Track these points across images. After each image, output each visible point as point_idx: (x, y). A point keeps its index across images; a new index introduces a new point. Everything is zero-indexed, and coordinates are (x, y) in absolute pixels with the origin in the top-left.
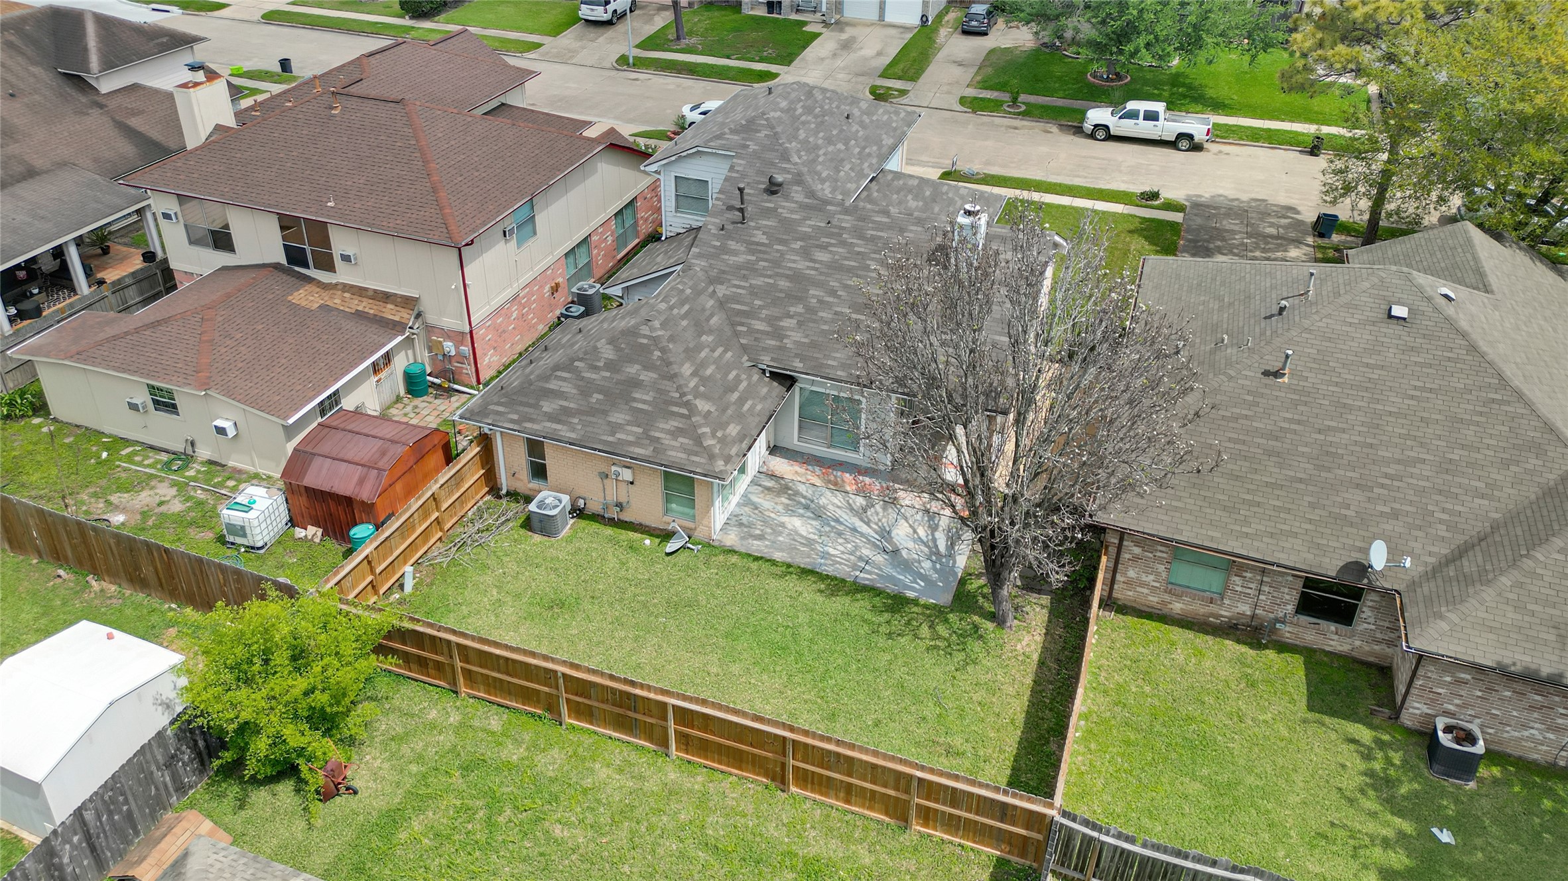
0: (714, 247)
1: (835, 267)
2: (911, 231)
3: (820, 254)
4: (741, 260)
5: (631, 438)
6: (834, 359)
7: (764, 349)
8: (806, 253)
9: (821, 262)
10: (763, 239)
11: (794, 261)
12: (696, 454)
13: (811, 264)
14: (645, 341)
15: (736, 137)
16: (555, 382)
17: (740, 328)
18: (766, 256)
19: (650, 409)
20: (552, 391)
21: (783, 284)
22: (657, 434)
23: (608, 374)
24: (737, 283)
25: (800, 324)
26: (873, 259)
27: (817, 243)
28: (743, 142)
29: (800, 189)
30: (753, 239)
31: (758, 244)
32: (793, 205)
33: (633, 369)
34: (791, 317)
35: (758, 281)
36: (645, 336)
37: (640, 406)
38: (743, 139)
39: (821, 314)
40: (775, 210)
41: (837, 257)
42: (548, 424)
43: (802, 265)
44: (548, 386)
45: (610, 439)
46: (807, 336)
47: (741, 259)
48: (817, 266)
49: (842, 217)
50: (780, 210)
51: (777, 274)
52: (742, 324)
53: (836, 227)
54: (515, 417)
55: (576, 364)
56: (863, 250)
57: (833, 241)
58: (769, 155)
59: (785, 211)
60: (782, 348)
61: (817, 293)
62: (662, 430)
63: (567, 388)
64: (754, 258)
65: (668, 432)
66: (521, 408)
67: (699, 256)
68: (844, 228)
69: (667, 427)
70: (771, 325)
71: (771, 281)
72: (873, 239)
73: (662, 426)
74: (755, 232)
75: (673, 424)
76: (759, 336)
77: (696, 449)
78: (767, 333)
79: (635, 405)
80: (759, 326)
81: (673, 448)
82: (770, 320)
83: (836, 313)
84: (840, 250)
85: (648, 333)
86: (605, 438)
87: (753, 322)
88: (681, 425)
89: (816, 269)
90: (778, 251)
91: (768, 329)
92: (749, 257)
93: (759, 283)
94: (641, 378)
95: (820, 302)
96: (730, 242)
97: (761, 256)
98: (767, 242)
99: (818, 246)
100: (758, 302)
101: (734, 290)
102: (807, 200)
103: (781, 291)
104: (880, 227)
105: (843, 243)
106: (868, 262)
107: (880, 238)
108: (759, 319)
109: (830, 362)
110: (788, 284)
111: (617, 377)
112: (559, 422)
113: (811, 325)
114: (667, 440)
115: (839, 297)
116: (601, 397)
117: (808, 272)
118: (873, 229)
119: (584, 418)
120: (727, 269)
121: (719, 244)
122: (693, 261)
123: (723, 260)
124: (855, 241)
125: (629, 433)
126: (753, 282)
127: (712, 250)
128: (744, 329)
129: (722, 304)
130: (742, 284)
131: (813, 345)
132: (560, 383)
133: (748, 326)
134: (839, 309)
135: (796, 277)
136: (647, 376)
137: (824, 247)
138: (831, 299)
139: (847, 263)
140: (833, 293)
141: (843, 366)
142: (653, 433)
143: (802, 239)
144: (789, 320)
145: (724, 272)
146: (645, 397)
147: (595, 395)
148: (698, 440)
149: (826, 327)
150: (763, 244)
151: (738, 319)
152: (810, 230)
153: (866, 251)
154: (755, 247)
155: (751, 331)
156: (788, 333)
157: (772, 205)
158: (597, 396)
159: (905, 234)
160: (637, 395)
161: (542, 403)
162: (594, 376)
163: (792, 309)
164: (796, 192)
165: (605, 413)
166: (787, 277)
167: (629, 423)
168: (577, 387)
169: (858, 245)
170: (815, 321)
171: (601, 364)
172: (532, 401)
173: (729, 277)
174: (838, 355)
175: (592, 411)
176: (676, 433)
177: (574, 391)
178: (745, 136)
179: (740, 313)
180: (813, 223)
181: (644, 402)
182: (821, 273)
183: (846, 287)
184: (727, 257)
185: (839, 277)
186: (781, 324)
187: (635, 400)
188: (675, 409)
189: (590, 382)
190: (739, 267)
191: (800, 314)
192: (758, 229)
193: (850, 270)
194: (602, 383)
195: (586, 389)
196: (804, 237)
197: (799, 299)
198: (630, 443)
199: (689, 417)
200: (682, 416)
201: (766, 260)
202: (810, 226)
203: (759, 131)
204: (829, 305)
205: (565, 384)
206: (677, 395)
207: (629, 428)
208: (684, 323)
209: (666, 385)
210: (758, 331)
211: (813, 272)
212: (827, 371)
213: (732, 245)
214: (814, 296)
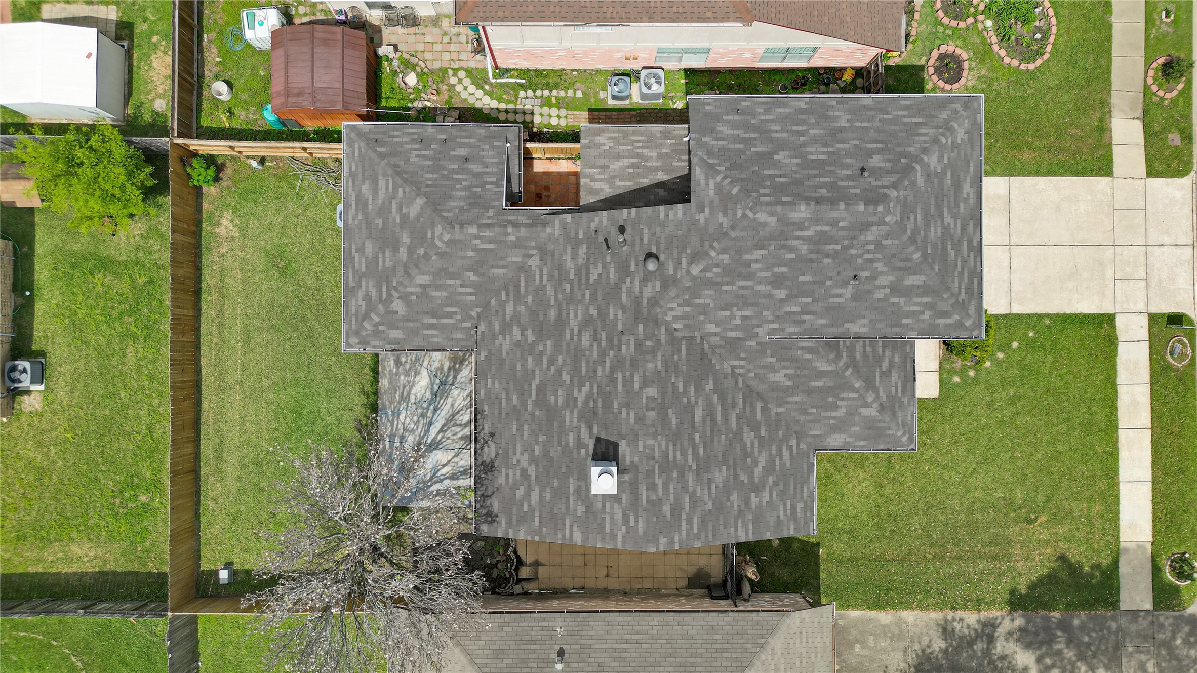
0: (577, 234)
1: (577, 355)
2: (628, 414)
3: (588, 336)
4: (568, 265)
5: (357, 265)
6: (493, 384)
7: (490, 322)
8: (587, 322)
9: (580, 340)
10: (593, 277)
11: (576, 315)
12: (357, 320)
13: (576, 332)
14: (429, 236)
15: (712, 193)
16: (384, 182)
17: (503, 294)
18: (576, 288)
19: (380, 269)
20: (377, 184)
21: (553, 313)
22: (364, 284)
23: (398, 221)
24: (545, 272)
25: (517, 344)
26: (592, 387)
27: (599, 329)
28: (707, 203)
29: (658, 289)
30: (592, 267)
31: (588, 274)
32: (637, 290)
33: (406, 239)
34: (522, 334)
35: (550, 291)
36: (433, 234)
37: (380, 260)
38: (712, 201)
39: (530, 359)
40: (628, 273)
41: (587, 353)
42: (354, 198)
43: (574, 324)
44: (380, 178)
45: (353, 250)
46: (508, 354)
47: (570, 266)
48: (575, 338)
49: (632, 343)
50: (628, 279)
51: (560, 305)
52: (507, 295)
53: (620, 341)
54: (354, 169)
55: (401, 190)
56: (599, 374)
57: (603, 344)
58: (694, 240)
59: (628, 285)
60: (494, 337)
61: (549, 347)
62: (367, 286)
63: (382, 194)
64: (572, 276)
65: (367, 291)
66: (360, 169)
67: (564, 225)
68: (620, 349)
69: (371, 289)
70: (511, 320)
71: (552, 302)
72: (613, 381)
73: (370, 284)
74: (600, 266)
75: (373, 292)
76: (500, 313)
77: (360, 317)
78: (504, 320)
79: (380, 255)
80: (509, 310)
81: (357, 301)
82: (516, 317)
83: (533, 371)
84: (595, 354)
85: (436, 234)
86: (353, 246)
87: (511, 303)
88: (373, 298)
89: (572, 339)
90: (584, 295)
91: (508, 318)
92: (572, 272)
93: (548, 292)
94: (401, 249)
95: (541, 353)
96: (585, 247)
97: (576, 282)
98: (591, 281)
99: (595, 331)
100: (530, 299)
101: (538, 273)
102: (645, 301)
103: (545, 315)
104: (628, 383)
105: (603, 354)
106: (588, 384)
107: (616, 387)
108: (515, 306)
109: (489, 381)
110: (553, 318)
111: (397, 230)
112: (357, 205)
113: (519, 353)
114: (361, 294)
115: (549, 369)
116: (380, 226)
117: (568, 332)
118: (624, 377)
119: (363, 222)
120: (557, 256)
121: (581, 236)
122: (557, 222)
123: (565, 249)
124: (608, 364)
125: (360, 262)
126: (549, 287)
127: (573, 234)
128: (504, 298)
129: (522, 268)
130: (545, 278)
131: (502, 361)
132: (384, 187)
133: (507, 300)
134: (537, 372)
135: (561, 323)
136: (403, 253)
137: (596, 338)
138: (545, 362)
139: (583, 364)
140: (552, 362)
141: (488, 393)
142: (364, 280)
143: (599, 314)
144: (519, 333)
145: (553, 255)
146: (387, 260)
147: (381, 220)
148: (366, 316)
149: (519, 367)
150: (588, 279)
151: (511, 288)
152: (611, 317)
153: (599, 378)
154: (584, 272)
155: (503, 305)
156: (508, 337)
157: (633, 268)
158: (379, 222)
159: (624, 411)
160: (387, 254)
161: (367, 183)
162: (394, 210)
163: (530, 332)
164: (654, 287)
165: (370, 236)
166: (560, 315)
167: (367, 258)
168: (383, 203)
169: (604, 368)
170: (522, 355)
171: (404, 210)
172: (367, 173)
173: (549, 263)
174: (497, 385)
175: (369, 224)
176: (368, 298)
177: (380, 202)
178: (716, 202)
179: (517, 287)
180: (620, 317)
181: (384, 262)
182: (568, 344)
183: (559, 372)
184: (569, 250)
185: (568, 361)
186: (515, 328)
187: (384, 253)
188: (384, 288)
189: (389, 210)
190: (560, 267)
191: (526, 340)
192: (604, 267)
193: (576, 369)
194: (391, 220)
195: (383, 211)
196: (603, 315)
197: (541, 335)
198: (354, 267)
199: (381, 301)
200: (381, 296)
201: (571, 289)
202: (616, 315)
203: (725, 214)
204: (538, 362)
205: (384, 191)
206: (395, 284)
207: (364, 260)
208: (470, 254)
209: (400, 271)
210: (504, 310)
211: (568, 337)
212: (482, 382)
213: (583, 249)
214: (545, 346)
